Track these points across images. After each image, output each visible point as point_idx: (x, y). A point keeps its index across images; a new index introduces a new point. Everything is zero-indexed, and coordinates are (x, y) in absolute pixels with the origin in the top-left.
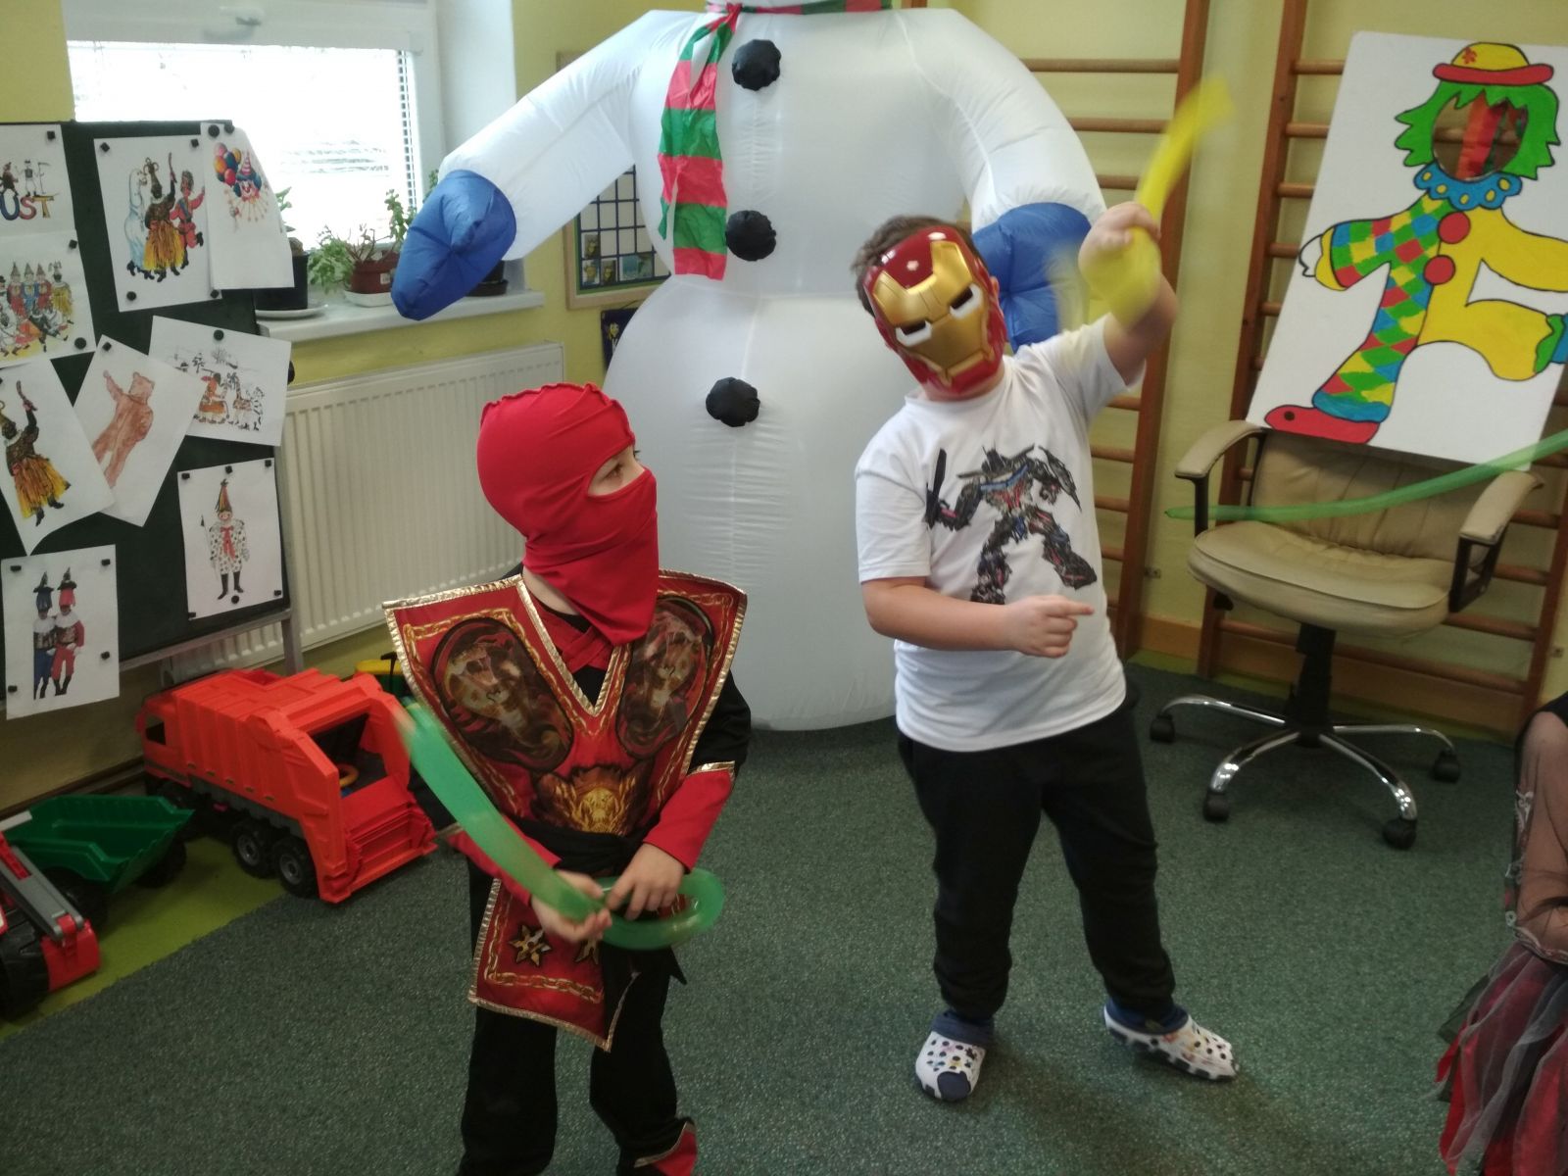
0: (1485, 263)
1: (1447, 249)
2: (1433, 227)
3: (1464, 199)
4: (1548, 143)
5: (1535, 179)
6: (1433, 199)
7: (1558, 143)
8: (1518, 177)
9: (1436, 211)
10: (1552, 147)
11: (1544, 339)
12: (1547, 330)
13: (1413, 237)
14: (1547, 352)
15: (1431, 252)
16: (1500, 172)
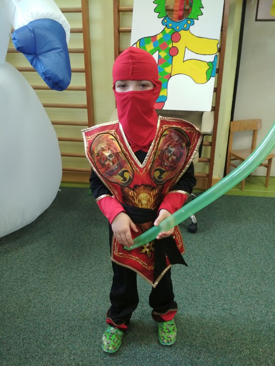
0: (187, 48)
1: (175, 44)
2: (170, 37)
3: (178, 28)
4: (200, 8)
5: (198, 19)
6: (168, 29)
7: (203, 8)
8: (193, 19)
9: (170, 32)
10: (201, 9)
11: (208, 70)
12: (208, 67)
13: (164, 41)
14: (209, 74)
15: (170, 46)
16: (187, 18)
